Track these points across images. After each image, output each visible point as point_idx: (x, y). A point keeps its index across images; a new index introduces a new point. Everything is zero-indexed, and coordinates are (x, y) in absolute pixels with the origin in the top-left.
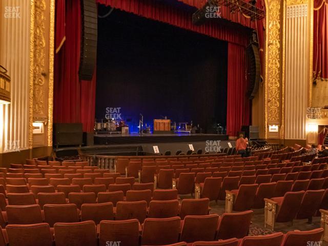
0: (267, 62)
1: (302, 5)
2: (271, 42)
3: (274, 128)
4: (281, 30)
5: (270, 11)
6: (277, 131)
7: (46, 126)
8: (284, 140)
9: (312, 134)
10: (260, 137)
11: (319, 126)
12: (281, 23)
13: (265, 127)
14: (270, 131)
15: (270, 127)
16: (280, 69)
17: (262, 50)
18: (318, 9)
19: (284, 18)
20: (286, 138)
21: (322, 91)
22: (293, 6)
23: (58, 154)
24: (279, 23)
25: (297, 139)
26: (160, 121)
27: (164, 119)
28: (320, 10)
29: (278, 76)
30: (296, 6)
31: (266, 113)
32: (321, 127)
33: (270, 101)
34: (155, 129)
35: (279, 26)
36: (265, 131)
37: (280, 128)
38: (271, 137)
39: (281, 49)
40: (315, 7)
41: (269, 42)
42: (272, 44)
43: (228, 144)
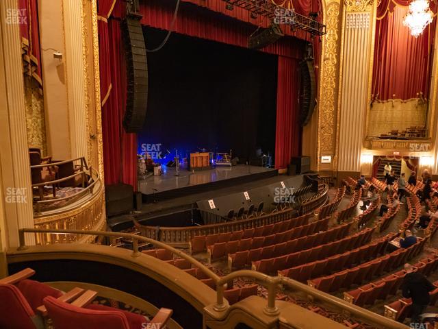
0: (322, 80)
1: (364, 13)
2: (327, 56)
3: (326, 159)
4: (339, 42)
5: (327, 16)
6: (329, 161)
8: (338, 172)
9: (366, 165)
10: (312, 169)
12: (339, 33)
13: (317, 158)
14: (323, 161)
15: (323, 158)
16: (336, 90)
17: (317, 67)
18: (380, 19)
19: (343, 27)
20: (339, 170)
21: (378, 115)
22: (354, 14)
24: (337, 32)
25: (351, 171)
26: (197, 155)
27: (202, 152)
28: (382, 19)
29: (333, 98)
30: (357, 14)
31: (319, 141)
32: (375, 157)
33: (324, 127)
34: (192, 165)
35: (337, 37)
36: (317, 163)
37: (333, 158)
38: (324, 169)
39: (338, 66)
40: (378, 16)
41: (325, 56)
42: (328, 59)
43: (281, 183)
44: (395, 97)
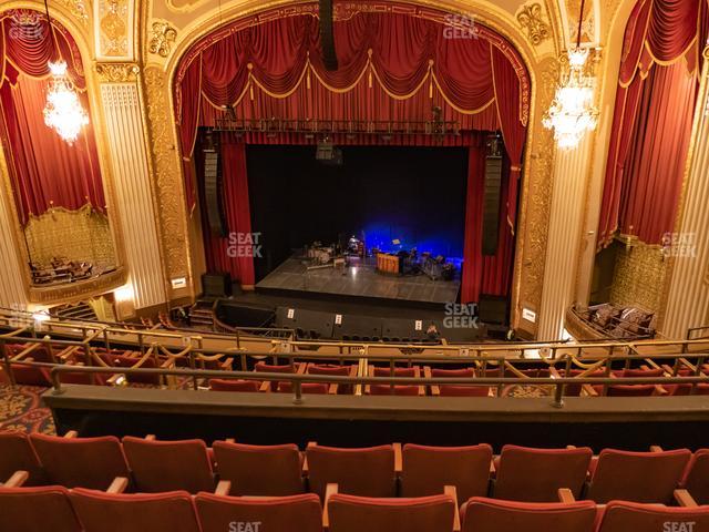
0: (526, 189)
6: (533, 320)
7: (188, 280)
15: (525, 311)
18: (626, 85)
23: (200, 305)
26: (384, 256)
27: (390, 254)
28: (629, 86)
37: (537, 317)
38: (523, 327)
43: (417, 322)
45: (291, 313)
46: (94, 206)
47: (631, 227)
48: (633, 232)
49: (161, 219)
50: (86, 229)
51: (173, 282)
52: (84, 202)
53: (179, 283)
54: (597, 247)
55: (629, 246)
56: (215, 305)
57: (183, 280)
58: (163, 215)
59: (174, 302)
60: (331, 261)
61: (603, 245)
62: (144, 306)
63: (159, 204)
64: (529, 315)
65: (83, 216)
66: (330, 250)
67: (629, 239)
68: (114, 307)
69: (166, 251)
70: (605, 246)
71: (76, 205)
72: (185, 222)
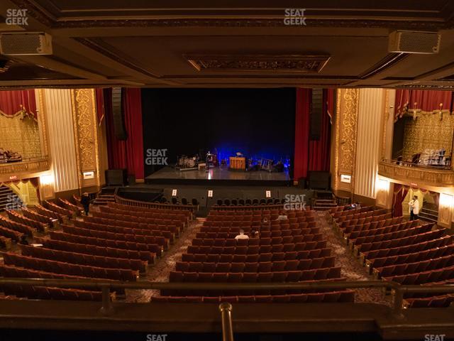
6: (349, 181)
7: (95, 173)
9: (381, 193)
11: (391, 183)
13: (334, 176)
14: (343, 180)
15: (343, 176)
20: (355, 193)
23: (104, 192)
25: (366, 196)
26: (235, 158)
31: (337, 158)
33: (344, 143)
34: (231, 166)
36: (334, 180)
37: (352, 179)
38: (342, 188)
43: (267, 192)
44: (442, 108)
45: (174, 192)
46: (27, 110)
47: (415, 104)
48: (417, 107)
49: (77, 125)
50: (19, 130)
51: (85, 174)
52: (19, 109)
53: (89, 175)
54: (395, 118)
55: (415, 116)
56: (116, 191)
57: (92, 173)
58: (79, 123)
59: (84, 189)
60: (196, 166)
61: (399, 116)
62: (62, 190)
63: (77, 114)
64: (346, 178)
65: (17, 120)
66: (194, 159)
67: (415, 112)
68: (38, 191)
69: (80, 150)
70: (401, 116)
71: (12, 111)
72: (95, 128)
